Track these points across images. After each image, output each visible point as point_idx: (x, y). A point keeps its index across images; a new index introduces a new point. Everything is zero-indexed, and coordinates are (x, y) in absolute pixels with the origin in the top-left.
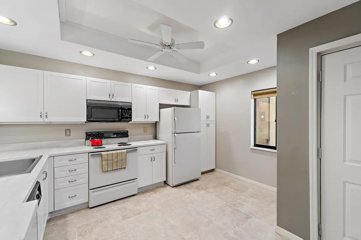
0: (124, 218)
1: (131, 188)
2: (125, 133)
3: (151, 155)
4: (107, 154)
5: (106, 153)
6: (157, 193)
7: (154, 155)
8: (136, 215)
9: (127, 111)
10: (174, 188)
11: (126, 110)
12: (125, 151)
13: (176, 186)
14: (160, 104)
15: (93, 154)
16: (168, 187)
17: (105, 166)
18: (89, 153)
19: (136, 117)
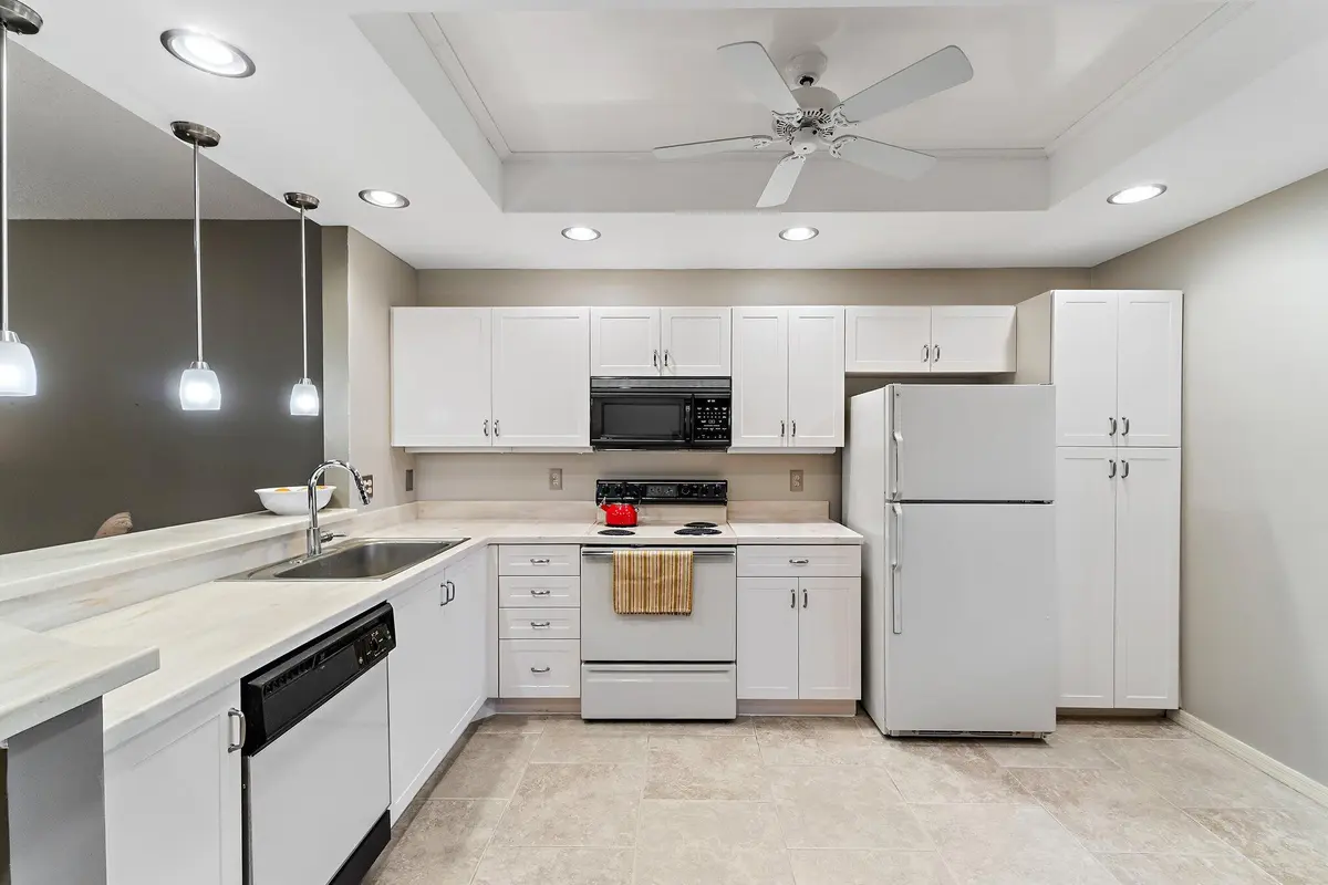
0: (654, 790)
1: (711, 694)
2: (717, 491)
3: (793, 584)
4: (630, 556)
5: (626, 552)
6: (809, 742)
7: (804, 584)
8: (692, 796)
9: (712, 410)
10: (893, 742)
11: (711, 405)
12: (688, 552)
13: (906, 738)
14: (848, 377)
15: (591, 551)
16: (870, 733)
17: (623, 597)
18: (581, 545)
19: (750, 431)
